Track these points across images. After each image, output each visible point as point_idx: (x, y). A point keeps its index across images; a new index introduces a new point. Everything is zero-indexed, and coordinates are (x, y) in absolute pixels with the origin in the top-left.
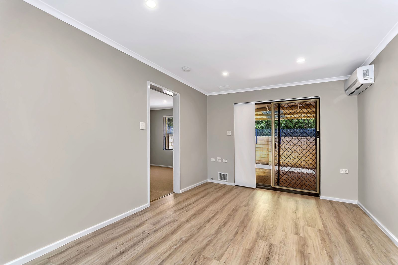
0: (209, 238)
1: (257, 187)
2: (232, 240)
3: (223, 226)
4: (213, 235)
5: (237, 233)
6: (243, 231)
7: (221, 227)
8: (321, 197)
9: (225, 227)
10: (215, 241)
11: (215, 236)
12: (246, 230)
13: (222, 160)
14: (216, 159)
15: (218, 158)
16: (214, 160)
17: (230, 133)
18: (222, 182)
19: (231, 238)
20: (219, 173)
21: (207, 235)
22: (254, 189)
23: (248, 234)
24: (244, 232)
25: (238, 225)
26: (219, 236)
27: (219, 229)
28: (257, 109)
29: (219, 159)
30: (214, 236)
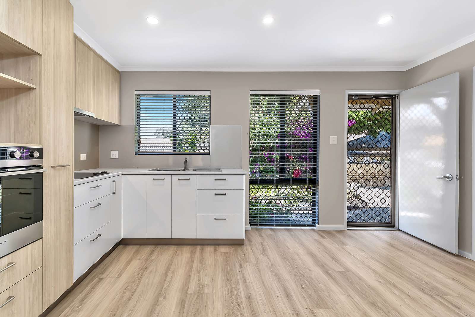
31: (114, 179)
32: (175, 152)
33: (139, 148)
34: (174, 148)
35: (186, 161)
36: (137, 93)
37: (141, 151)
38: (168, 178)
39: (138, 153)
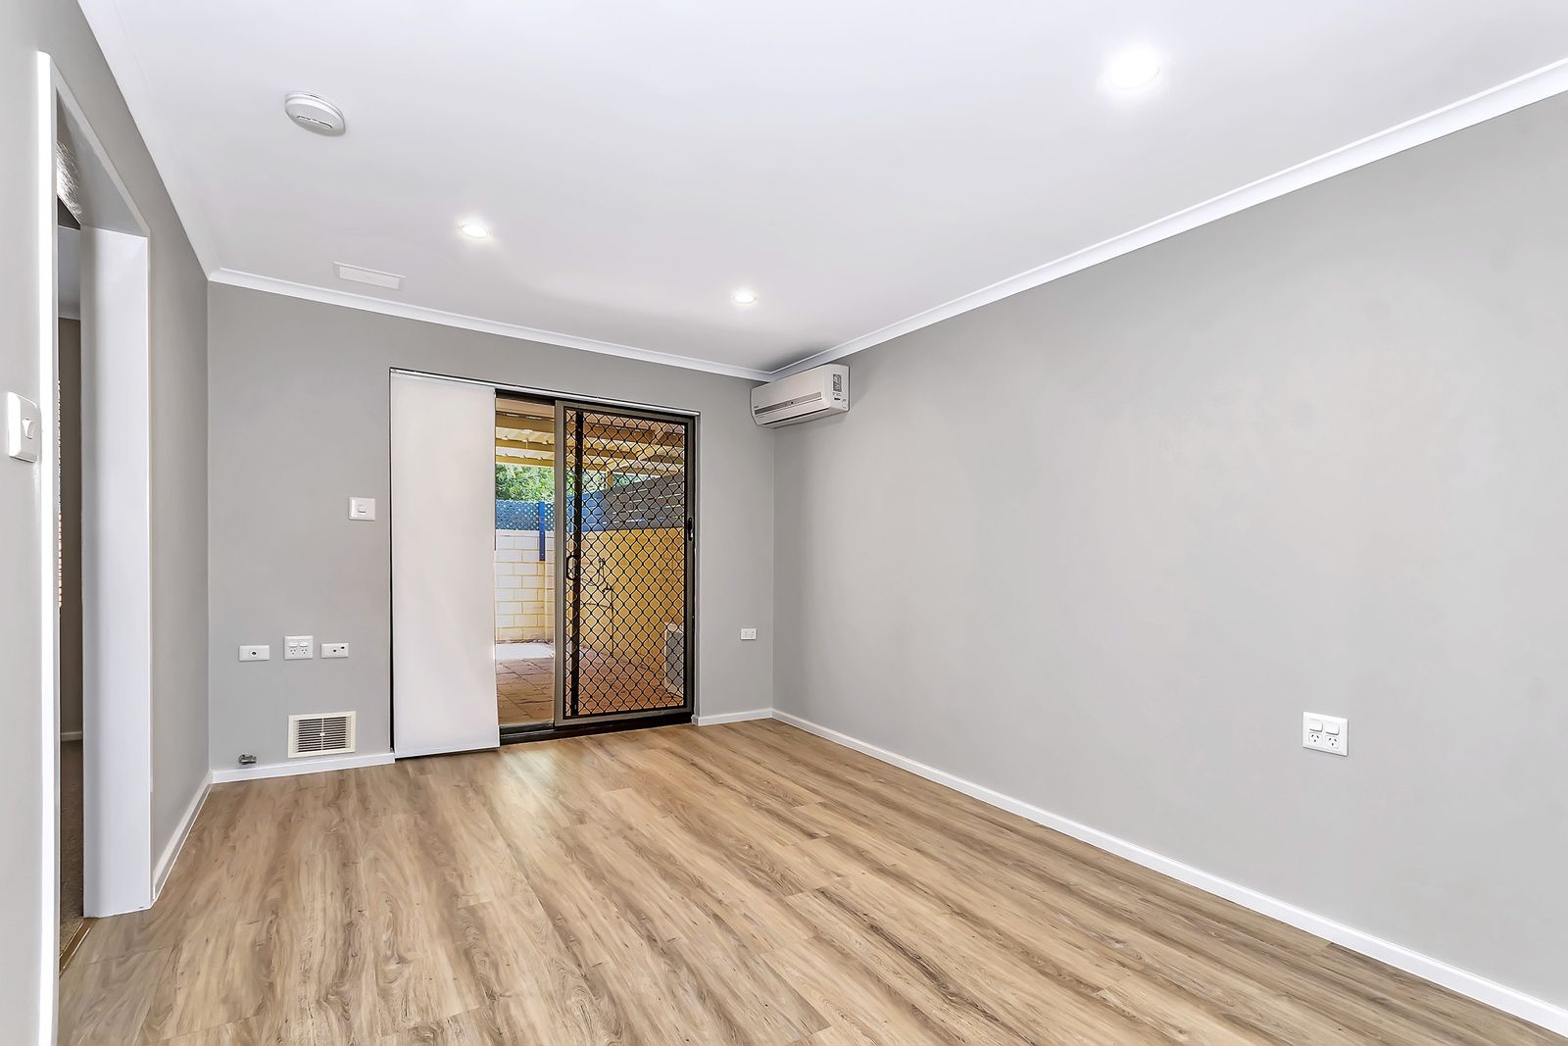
1: (503, 742)
8: (703, 719)
13: (318, 649)
14: (280, 648)
15: (292, 641)
16: (264, 651)
17: (362, 508)
18: (324, 762)
20: (293, 720)
22: (493, 751)
28: (501, 417)
29: (300, 644)
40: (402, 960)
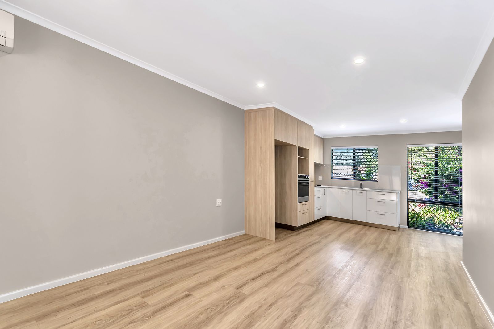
0: (311, 304)
2: (281, 298)
3: (289, 321)
4: (305, 307)
5: (270, 306)
6: (260, 307)
7: (291, 318)
9: (285, 317)
10: (303, 298)
11: (302, 305)
12: (254, 309)
19: (281, 300)
21: (313, 307)
23: (256, 302)
24: (260, 305)
25: (262, 319)
26: (297, 304)
27: (295, 316)
30: (304, 305)
31: (324, 189)
32: (354, 179)
33: (333, 176)
34: (354, 177)
35: (361, 184)
36: (332, 148)
37: (334, 177)
38: (350, 191)
39: (333, 178)
40: (412, 323)
